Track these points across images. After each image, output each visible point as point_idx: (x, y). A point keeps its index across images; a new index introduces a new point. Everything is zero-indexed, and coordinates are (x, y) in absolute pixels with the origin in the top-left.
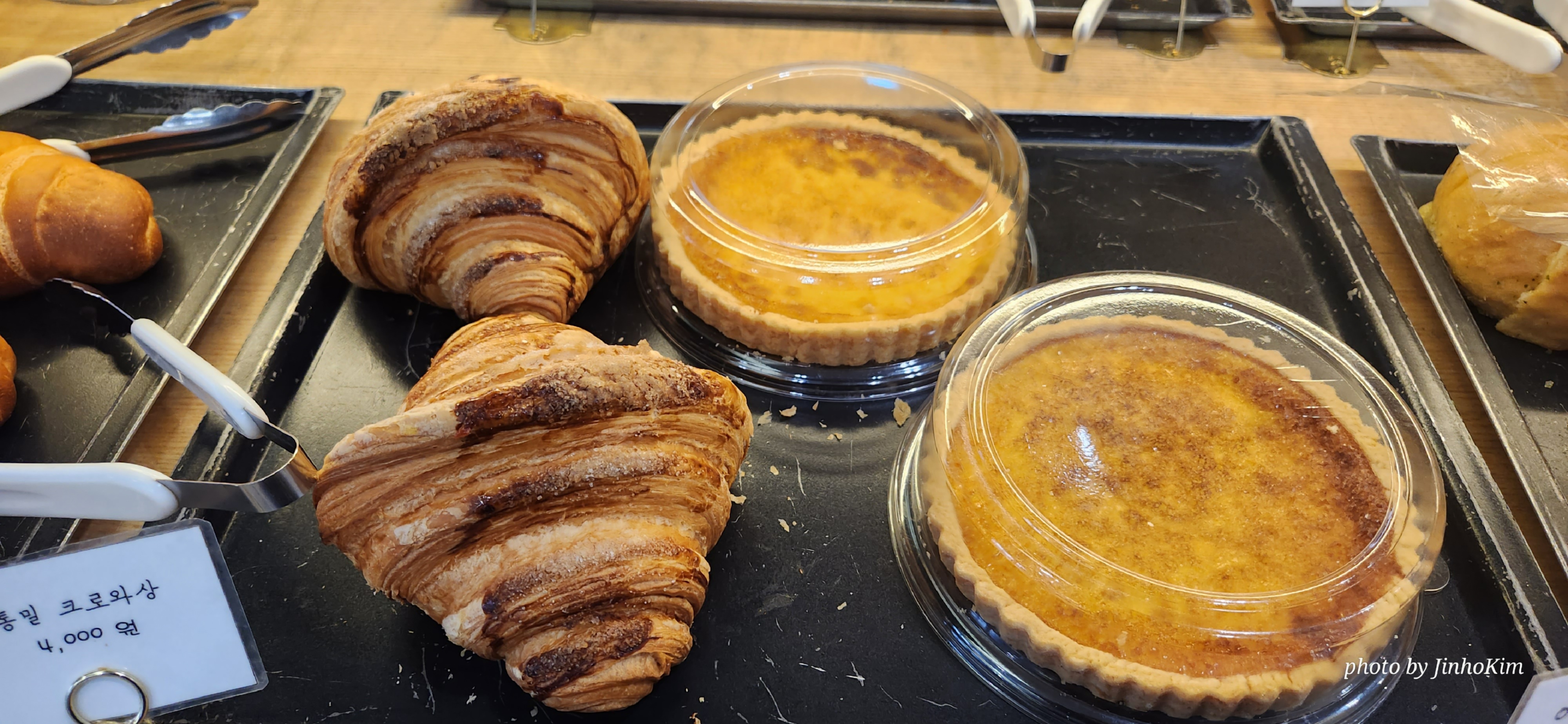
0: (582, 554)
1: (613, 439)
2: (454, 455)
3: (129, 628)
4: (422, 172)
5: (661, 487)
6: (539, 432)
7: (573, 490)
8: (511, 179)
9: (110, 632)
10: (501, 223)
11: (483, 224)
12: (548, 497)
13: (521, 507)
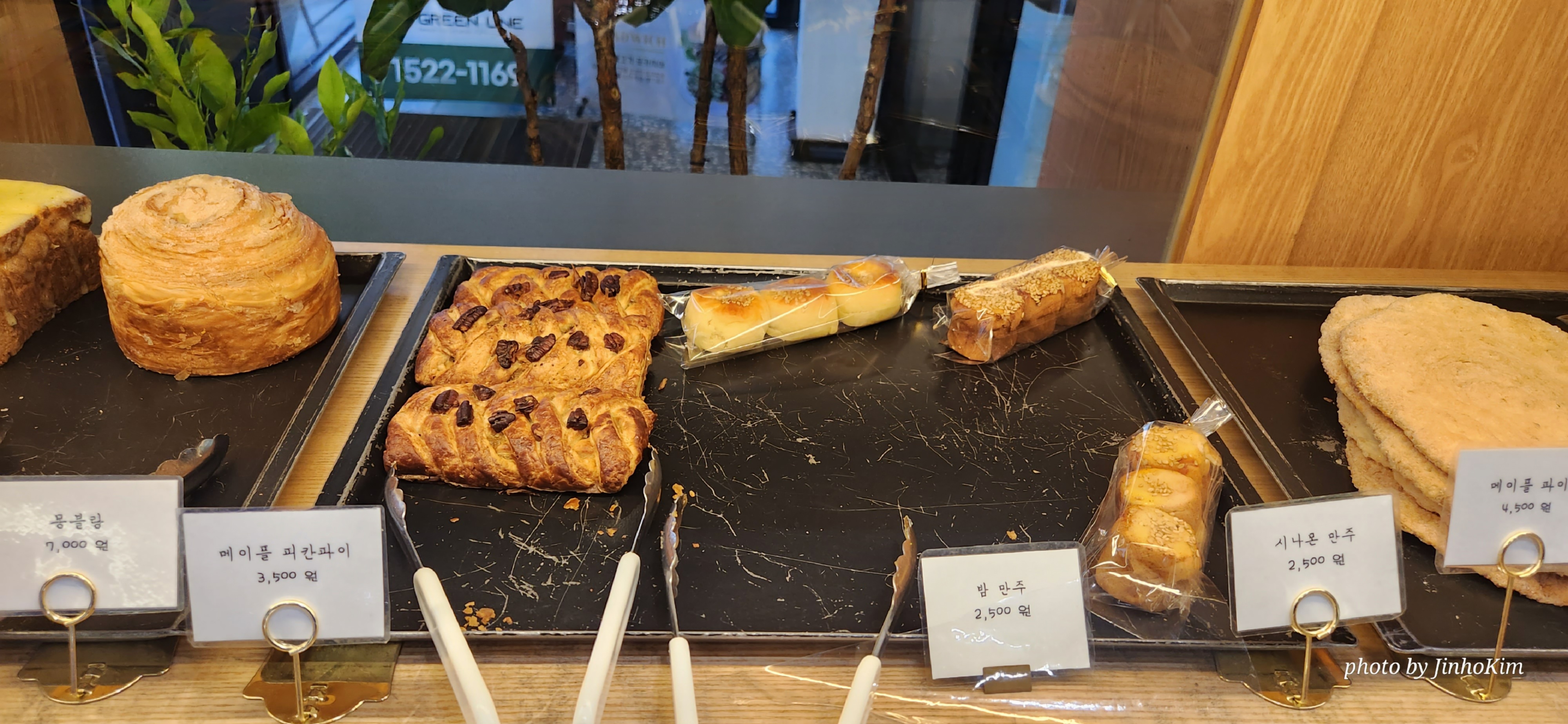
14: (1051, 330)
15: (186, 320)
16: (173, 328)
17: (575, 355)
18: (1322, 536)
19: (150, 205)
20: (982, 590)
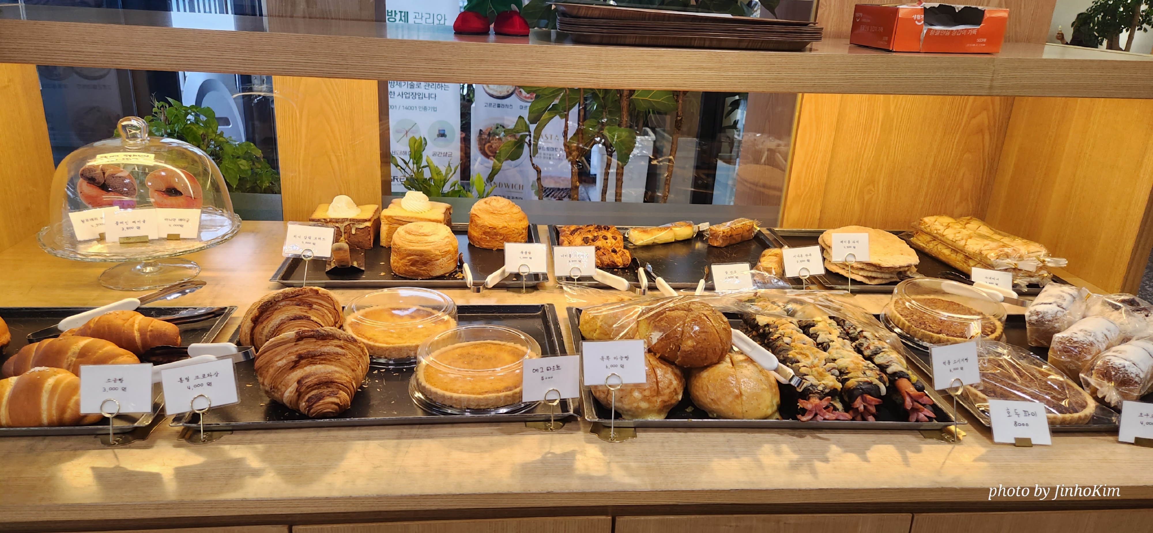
0: (323, 371)
1: (332, 345)
2: (293, 344)
3: (209, 384)
4: (276, 309)
5: (343, 359)
6: (314, 340)
7: (321, 355)
8: (302, 311)
9: (205, 385)
10: (299, 322)
11: (293, 323)
12: (315, 356)
13: (308, 358)
14: (739, 240)
15: (501, 231)
16: (496, 234)
17: (605, 241)
18: (804, 255)
19: (486, 203)
20: (726, 272)
